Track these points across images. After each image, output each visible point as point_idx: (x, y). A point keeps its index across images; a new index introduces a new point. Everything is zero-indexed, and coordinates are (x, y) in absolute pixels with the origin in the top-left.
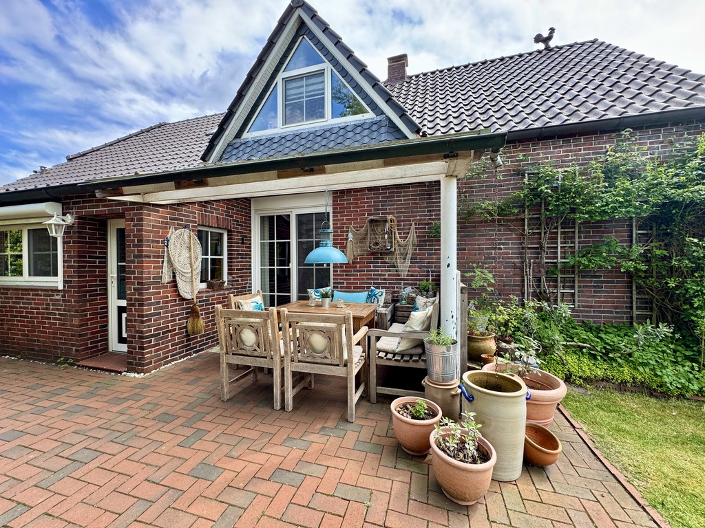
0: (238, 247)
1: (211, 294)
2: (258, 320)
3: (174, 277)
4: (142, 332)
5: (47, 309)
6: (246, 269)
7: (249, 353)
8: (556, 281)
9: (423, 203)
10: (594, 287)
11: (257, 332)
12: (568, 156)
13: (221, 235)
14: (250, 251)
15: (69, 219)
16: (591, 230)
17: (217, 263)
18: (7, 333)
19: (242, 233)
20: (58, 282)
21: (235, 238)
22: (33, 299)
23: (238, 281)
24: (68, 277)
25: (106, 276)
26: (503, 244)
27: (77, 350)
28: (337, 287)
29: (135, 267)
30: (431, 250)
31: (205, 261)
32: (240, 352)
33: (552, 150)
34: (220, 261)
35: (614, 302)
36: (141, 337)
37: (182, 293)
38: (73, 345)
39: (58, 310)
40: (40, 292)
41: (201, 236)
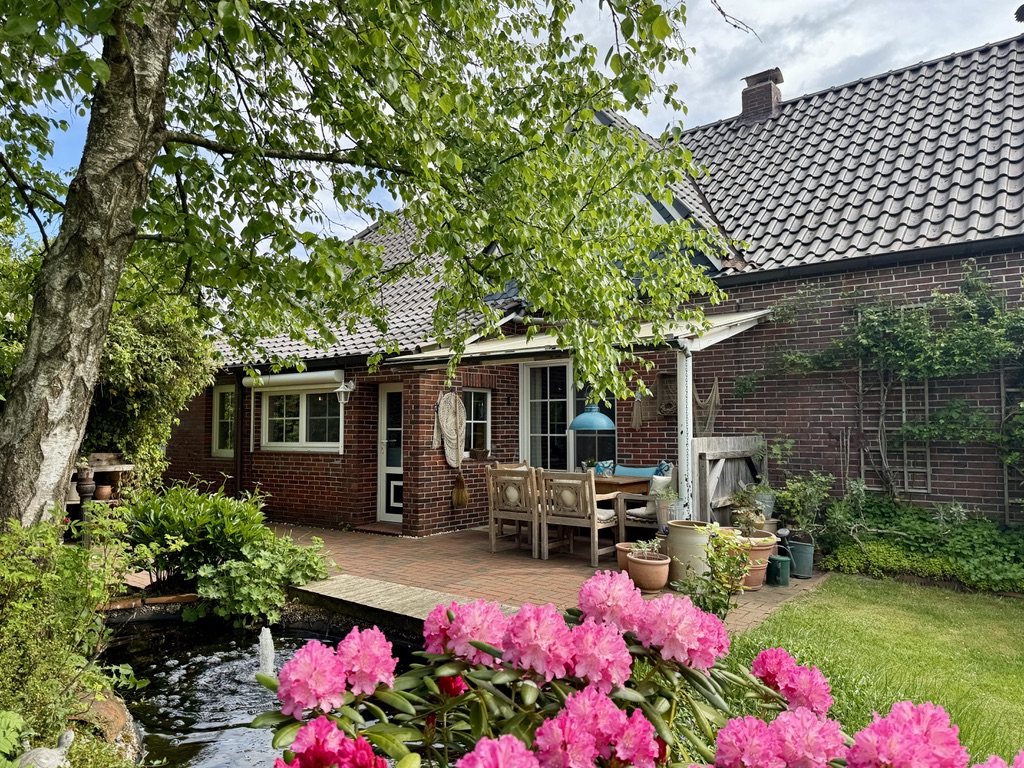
0: (503, 409)
1: (474, 464)
2: (520, 478)
3: (443, 443)
4: (417, 496)
5: (326, 474)
6: (512, 437)
7: (512, 509)
8: (902, 457)
9: (729, 351)
10: (955, 465)
11: (519, 489)
12: (914, 288)
13: (485, 395)
14: (518, 414)
15: (352, 385)
16: (948, 387)
17: (479, 429)
18: (286, 500)
19: (508, 391)
20: (338, 447)
21: (500, 398)
22: (313, 465)
23: (503, 451)
24: (349, 442)
25: (376, 442)
26: (834, 406)
27: (354, 515)
28: (622, 461)
29: (412, 433)
30: (741, 413)
31: (468, 425)
32: (506, 508)
33: (894, 280)
34: (484, 426)
35: (981, 486)
36: (416, 501)
37: (449, 460)
38: (351, 510)
39: (337, 475)
40: (320, 457)
41: (466, 398)
